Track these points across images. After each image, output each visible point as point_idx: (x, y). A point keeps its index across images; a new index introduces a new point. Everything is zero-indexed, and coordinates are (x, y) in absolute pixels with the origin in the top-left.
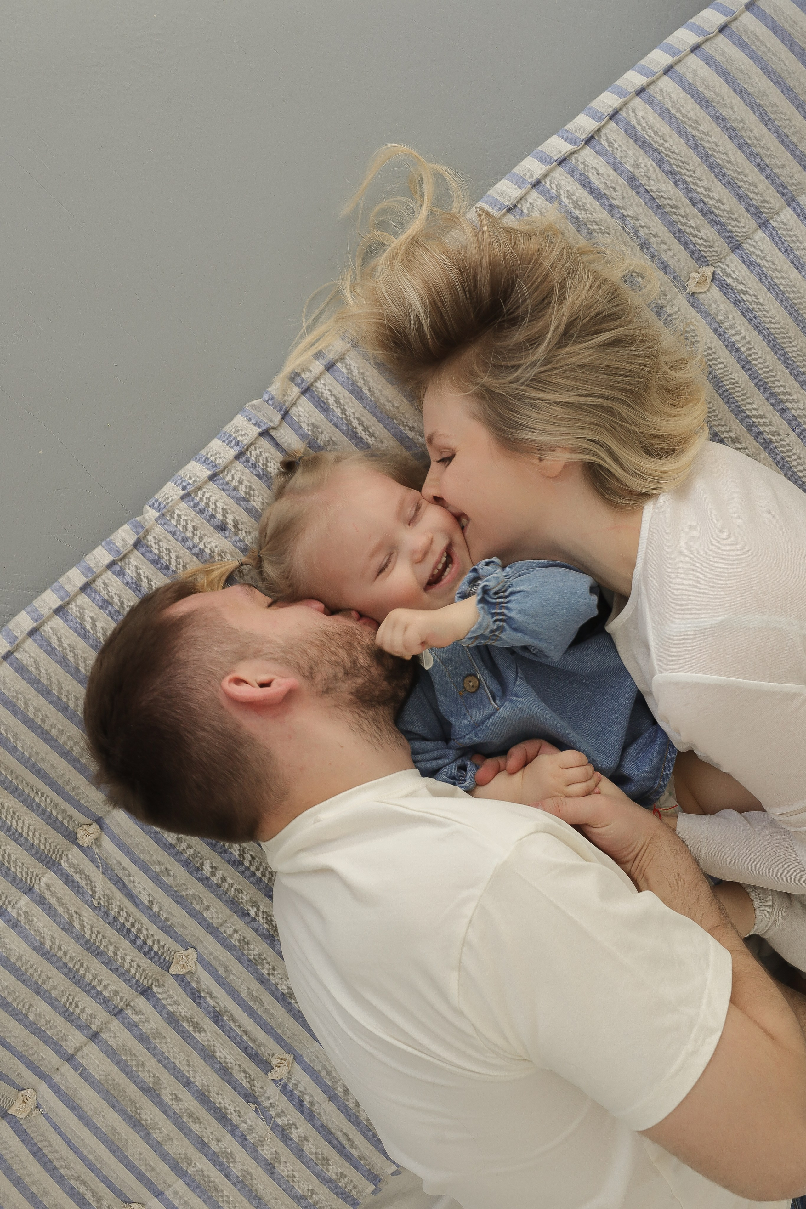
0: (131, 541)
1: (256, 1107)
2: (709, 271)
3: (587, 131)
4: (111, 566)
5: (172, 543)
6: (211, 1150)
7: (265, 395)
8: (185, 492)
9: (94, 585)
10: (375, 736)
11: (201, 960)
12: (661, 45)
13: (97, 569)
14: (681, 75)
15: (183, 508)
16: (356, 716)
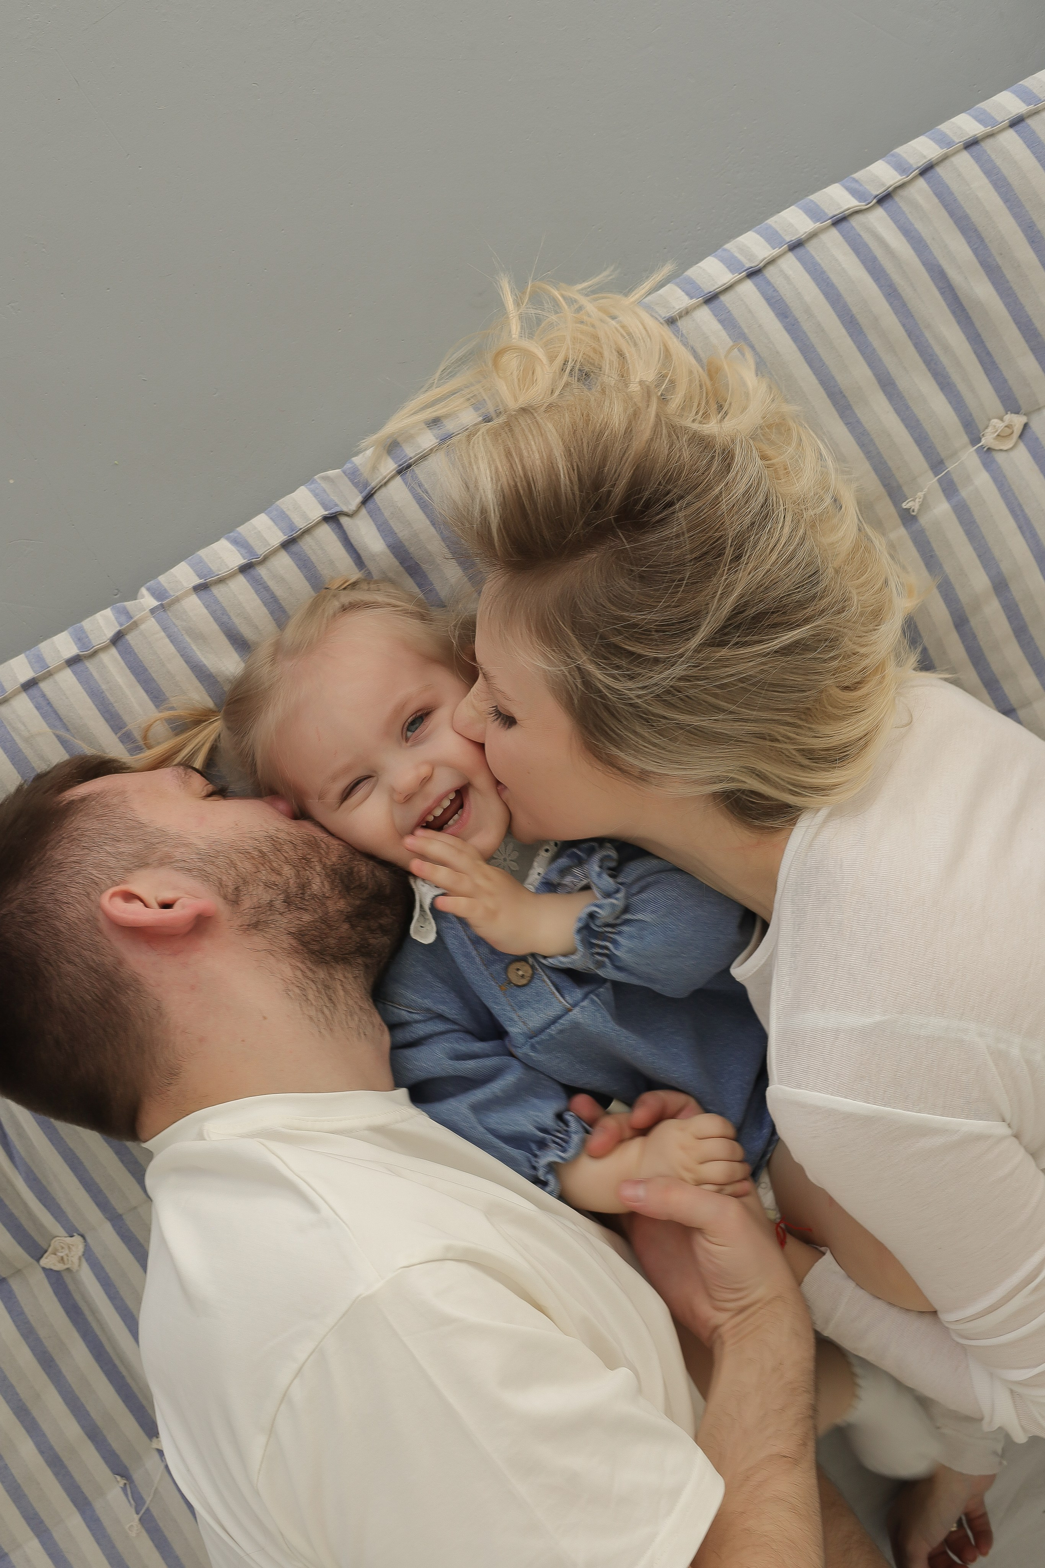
0: (110, 633)
1: (125, 1484)
2: (1018, 421)
3: (883, 184)
4: (73, 662)
5: (166, 648)
6: (47, 1530)
7: (348, 466)
8: (202, 581)
9: (43, 685)
10: (323, 1013)
11: (89, 1255)
12: (1014, 87)
13: (53, 662)
14: (1033, 132)
15: (194, 605)
16: (299, 973)
